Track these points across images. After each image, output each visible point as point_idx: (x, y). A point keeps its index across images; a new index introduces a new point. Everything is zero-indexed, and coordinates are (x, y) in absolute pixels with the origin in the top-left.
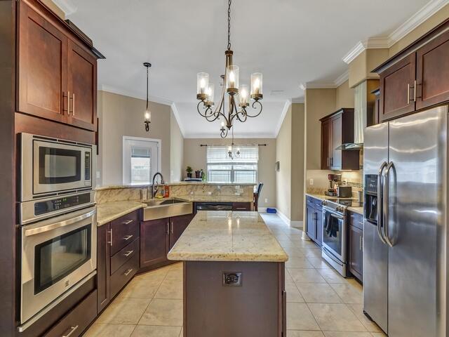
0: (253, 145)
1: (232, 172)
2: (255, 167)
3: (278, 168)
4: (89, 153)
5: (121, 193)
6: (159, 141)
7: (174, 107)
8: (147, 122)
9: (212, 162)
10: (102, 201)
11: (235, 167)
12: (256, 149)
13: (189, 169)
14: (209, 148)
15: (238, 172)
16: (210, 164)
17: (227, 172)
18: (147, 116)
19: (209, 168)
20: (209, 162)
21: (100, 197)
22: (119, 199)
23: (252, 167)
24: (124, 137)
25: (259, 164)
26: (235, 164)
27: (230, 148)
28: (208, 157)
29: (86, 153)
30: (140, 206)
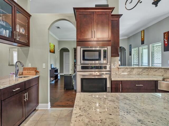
22: (156, 74)
29: (104, 50)
30: (156, 79)
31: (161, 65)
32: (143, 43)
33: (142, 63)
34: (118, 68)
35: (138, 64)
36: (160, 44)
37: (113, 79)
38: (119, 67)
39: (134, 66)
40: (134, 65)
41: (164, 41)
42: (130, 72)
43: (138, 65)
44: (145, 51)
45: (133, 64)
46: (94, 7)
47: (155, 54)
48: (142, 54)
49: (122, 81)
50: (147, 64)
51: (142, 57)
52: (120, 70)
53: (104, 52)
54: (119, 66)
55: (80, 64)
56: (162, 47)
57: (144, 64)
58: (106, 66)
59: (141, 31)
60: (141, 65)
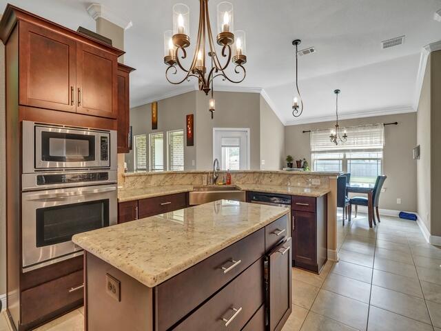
0: (375, 125)
1: (345, 161)
2: (380, 155)
3: (419, 154)
4: (106, 137)
5: (185, 178)
6: (248, 130)
7: (264, 94)
8: (211, 110)
9: (316, 150)
10: (167, 184)
11: (348, 156)
12: (380, 130)
13: (290, 159)
14: (313, 134)
15: (352, 161)
16: (314, 152)
17: (337, 162)
18: (212, 104)
19: (314, 156)
20: (313, 150)
21: (164, 180)
22: (183, 183)
23: (374, 155)
24: (214, 129)
25: (384, 150)
26: (348, 151)
27: (333, 132)
28: (312, 144)
29: (101, 137)
30: (186, 190)
31: (183, 168)
32: (155, 126)
33: (153, 165)
34: (124, 177)
35: (145, 167)
36: (182, 132)
37: (121, 200)
38: (126, 174)
39: (139, 172)
40: (137, 169)
41: (187, 128)
42: (145, 182)
43: (147, 169)
44: (159, 143)
45: (135, 168)
46: (75, 29)
47: (174, 149)
48: (153, 148)
49: (138, 200)
50: (162, 168)
51: (153, 153)
52: (127, 180)
53: (102, 141)
54: (125, 171)
55: (33, 170)
56: (184, 138)
57: (156, 168)
58: (107, 173)
59: (152, 104)
60: (152, 170)
